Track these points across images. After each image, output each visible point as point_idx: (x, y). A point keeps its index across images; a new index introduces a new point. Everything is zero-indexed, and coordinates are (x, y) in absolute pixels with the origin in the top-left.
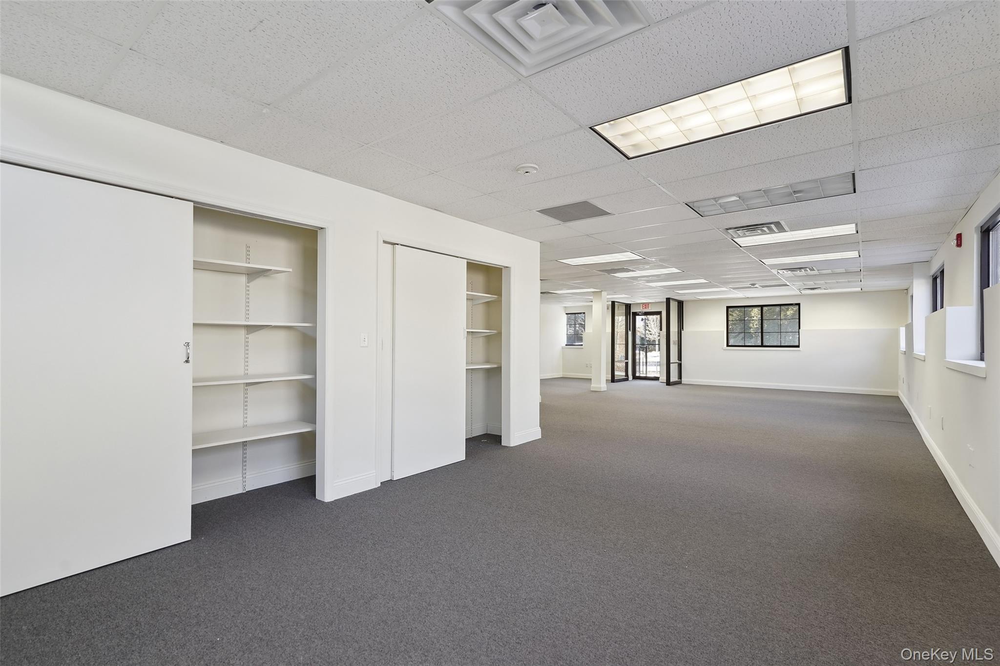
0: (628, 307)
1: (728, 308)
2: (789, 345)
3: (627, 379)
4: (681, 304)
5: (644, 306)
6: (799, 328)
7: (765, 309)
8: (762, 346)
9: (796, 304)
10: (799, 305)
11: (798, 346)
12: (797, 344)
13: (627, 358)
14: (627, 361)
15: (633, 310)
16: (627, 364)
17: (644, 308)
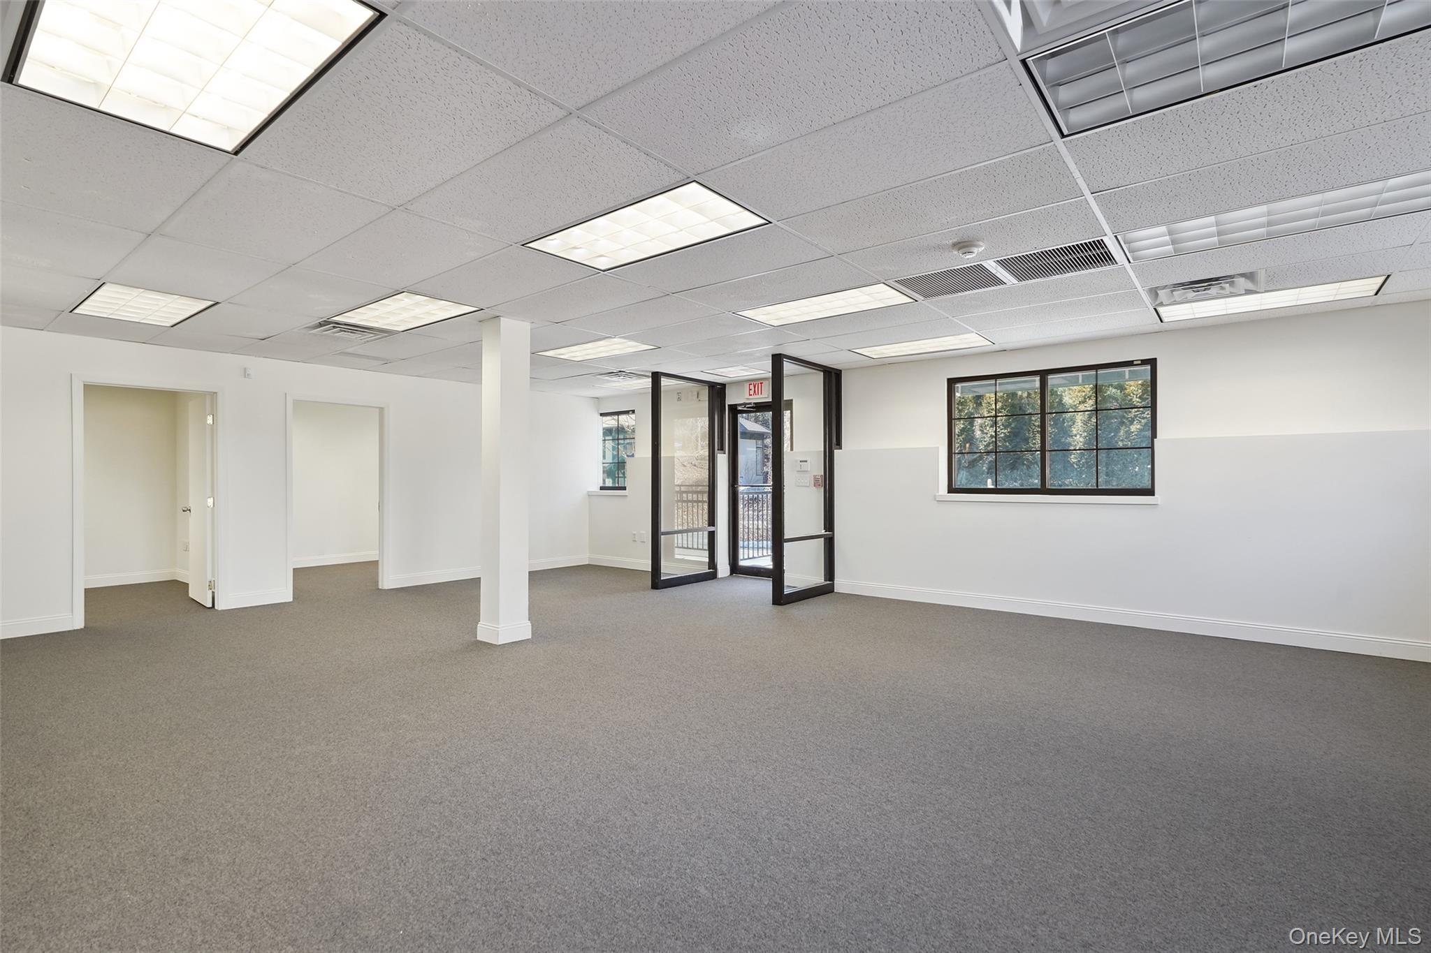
0: (717, 391)
1: (952, 382)
2: (1124, 486)
3: (711, 575)
4: (833, 379)
5: (752, 387)
6: (1154, 435)
7: (1052, 380)
8: (1043, 490)
9: (1144, 362)
10: (1152, 362)
11: (1150, 492)
12: (1146, 484)
13: (712, 521)
14: (712, 529)
15: (730, 400)
16: (712, 536)
17: (752, 392)
